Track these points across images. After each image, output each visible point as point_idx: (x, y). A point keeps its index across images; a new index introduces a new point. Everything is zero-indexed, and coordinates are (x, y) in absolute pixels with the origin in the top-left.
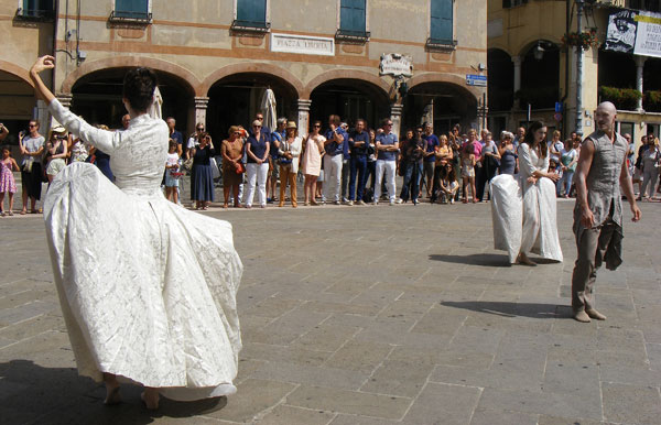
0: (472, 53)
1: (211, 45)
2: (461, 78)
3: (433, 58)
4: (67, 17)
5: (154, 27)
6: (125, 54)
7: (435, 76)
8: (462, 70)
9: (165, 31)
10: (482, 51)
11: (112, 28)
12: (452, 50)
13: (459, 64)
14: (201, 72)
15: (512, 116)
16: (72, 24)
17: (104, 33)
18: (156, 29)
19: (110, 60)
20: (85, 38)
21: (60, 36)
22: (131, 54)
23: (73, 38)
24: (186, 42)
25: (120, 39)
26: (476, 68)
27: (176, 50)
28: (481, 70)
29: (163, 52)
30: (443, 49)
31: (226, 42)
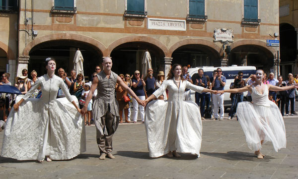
0: (270, 27)
1: (112, 26)
2: (263, 42)
3: (246, 31)
4: (25, 10)
6: (61, 32)
7: (248, 41)
8: (264, 37)
9: (85, 18)
10: (276, 25)
11: (53, 16)
12: (257, 25)
13: (262, 33)
14: (107, 42)
15: (296, 65)
16: (29, 14)
17: (48, 20)
18: (79, 17)
19: (52, 35)
20: (36, 22)
21: (22, 22)
22: (64, 32)
23: (29, 23)
24: (97, 24)
25: (57, 23)
26: (273, 35)
27: (91, 29)
28: (276, 37)
29: (83, 31)
30: (252, 25)
31: (121, 24)
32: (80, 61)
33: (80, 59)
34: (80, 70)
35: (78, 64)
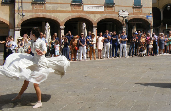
0: (148, 9)
1: (65, 10)
2: (144, 17)
3: (135, 11)
4: (18, 2)
5: (46, 4)
6: (37, 13)
7: (136, 17)
8: (144, 14)
9: (50, 6)
10: (150, 8)
11: (33, 5)
12: (141, 8)
13: (144, 12)
14: (62, 18)
15: (161, 28)
16: (20, 4)
17: (30, 7)
18: (47, 5)
19: (33, 15)
20: (24, 9)
21: (16, 8)
22: (39, 13)
23: (20, 9)
24: (57, 9)
25: (36, 8)
26: (149, 13)
27: (53, 12)
28: (151, 14)
29: (49, 12)
30: (138, 8)
31: (69, 8)
32: (48, 29)
33: (48, 27)
34: (49, 33)
35: (47, 30)
